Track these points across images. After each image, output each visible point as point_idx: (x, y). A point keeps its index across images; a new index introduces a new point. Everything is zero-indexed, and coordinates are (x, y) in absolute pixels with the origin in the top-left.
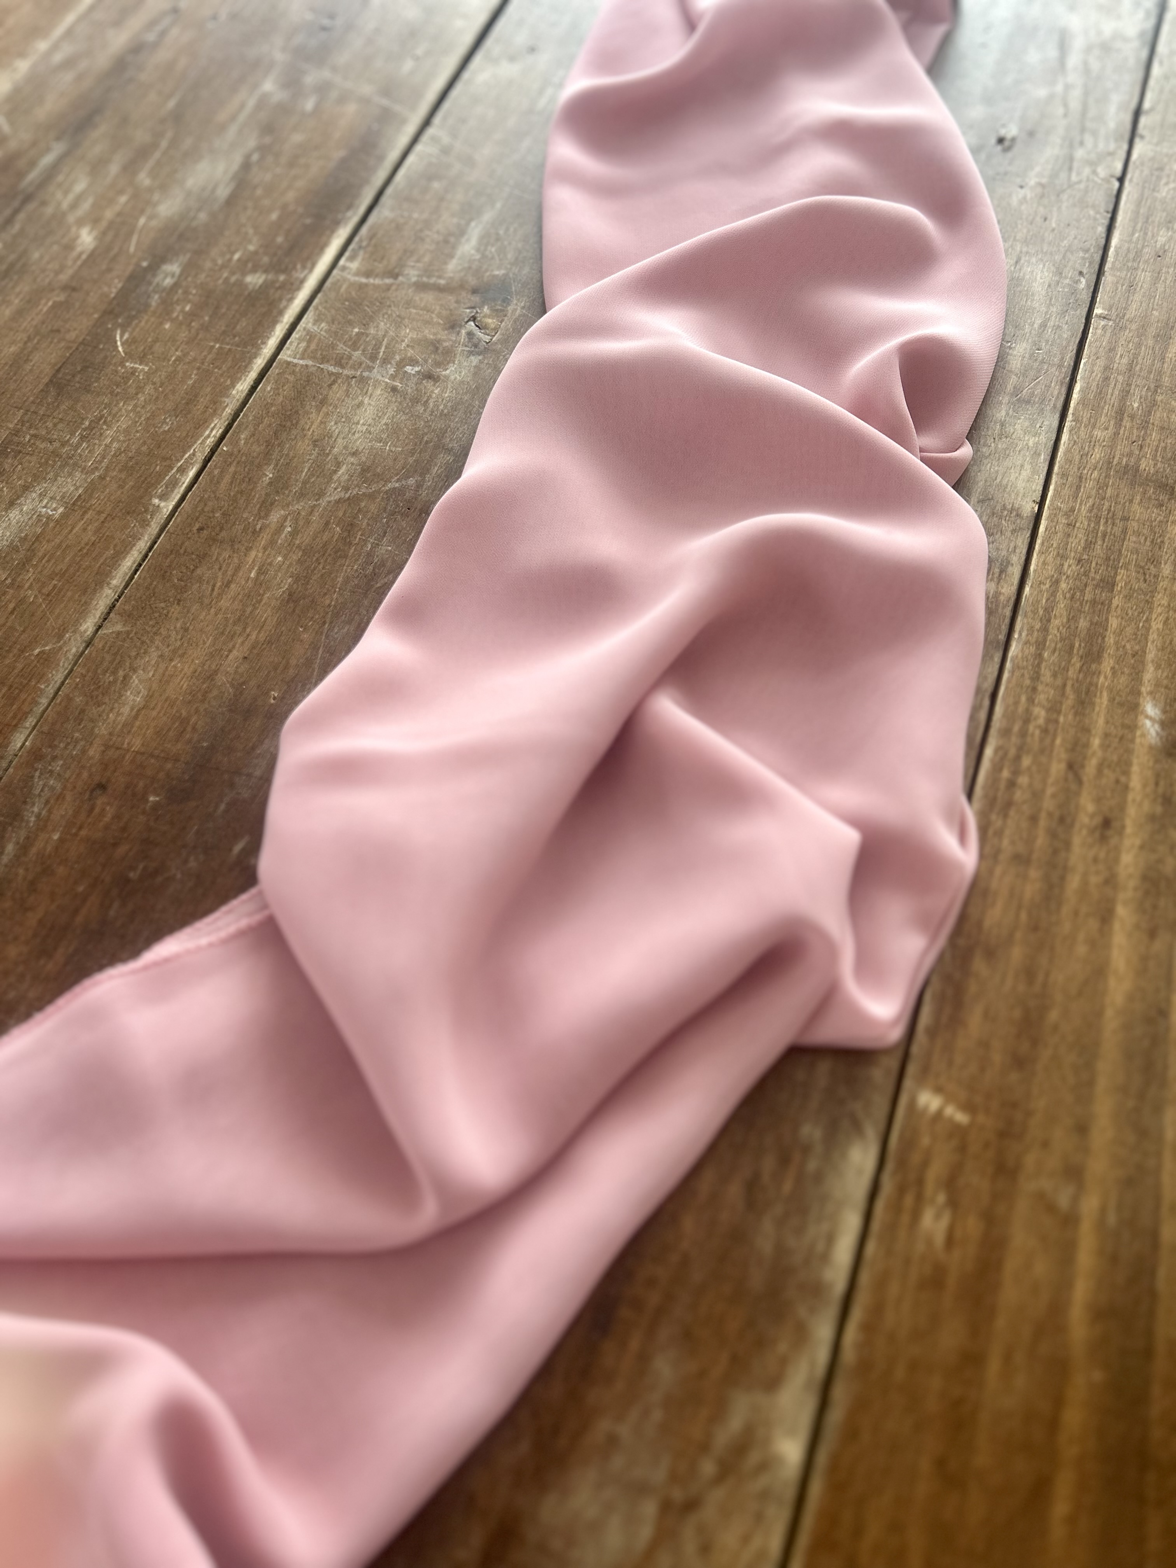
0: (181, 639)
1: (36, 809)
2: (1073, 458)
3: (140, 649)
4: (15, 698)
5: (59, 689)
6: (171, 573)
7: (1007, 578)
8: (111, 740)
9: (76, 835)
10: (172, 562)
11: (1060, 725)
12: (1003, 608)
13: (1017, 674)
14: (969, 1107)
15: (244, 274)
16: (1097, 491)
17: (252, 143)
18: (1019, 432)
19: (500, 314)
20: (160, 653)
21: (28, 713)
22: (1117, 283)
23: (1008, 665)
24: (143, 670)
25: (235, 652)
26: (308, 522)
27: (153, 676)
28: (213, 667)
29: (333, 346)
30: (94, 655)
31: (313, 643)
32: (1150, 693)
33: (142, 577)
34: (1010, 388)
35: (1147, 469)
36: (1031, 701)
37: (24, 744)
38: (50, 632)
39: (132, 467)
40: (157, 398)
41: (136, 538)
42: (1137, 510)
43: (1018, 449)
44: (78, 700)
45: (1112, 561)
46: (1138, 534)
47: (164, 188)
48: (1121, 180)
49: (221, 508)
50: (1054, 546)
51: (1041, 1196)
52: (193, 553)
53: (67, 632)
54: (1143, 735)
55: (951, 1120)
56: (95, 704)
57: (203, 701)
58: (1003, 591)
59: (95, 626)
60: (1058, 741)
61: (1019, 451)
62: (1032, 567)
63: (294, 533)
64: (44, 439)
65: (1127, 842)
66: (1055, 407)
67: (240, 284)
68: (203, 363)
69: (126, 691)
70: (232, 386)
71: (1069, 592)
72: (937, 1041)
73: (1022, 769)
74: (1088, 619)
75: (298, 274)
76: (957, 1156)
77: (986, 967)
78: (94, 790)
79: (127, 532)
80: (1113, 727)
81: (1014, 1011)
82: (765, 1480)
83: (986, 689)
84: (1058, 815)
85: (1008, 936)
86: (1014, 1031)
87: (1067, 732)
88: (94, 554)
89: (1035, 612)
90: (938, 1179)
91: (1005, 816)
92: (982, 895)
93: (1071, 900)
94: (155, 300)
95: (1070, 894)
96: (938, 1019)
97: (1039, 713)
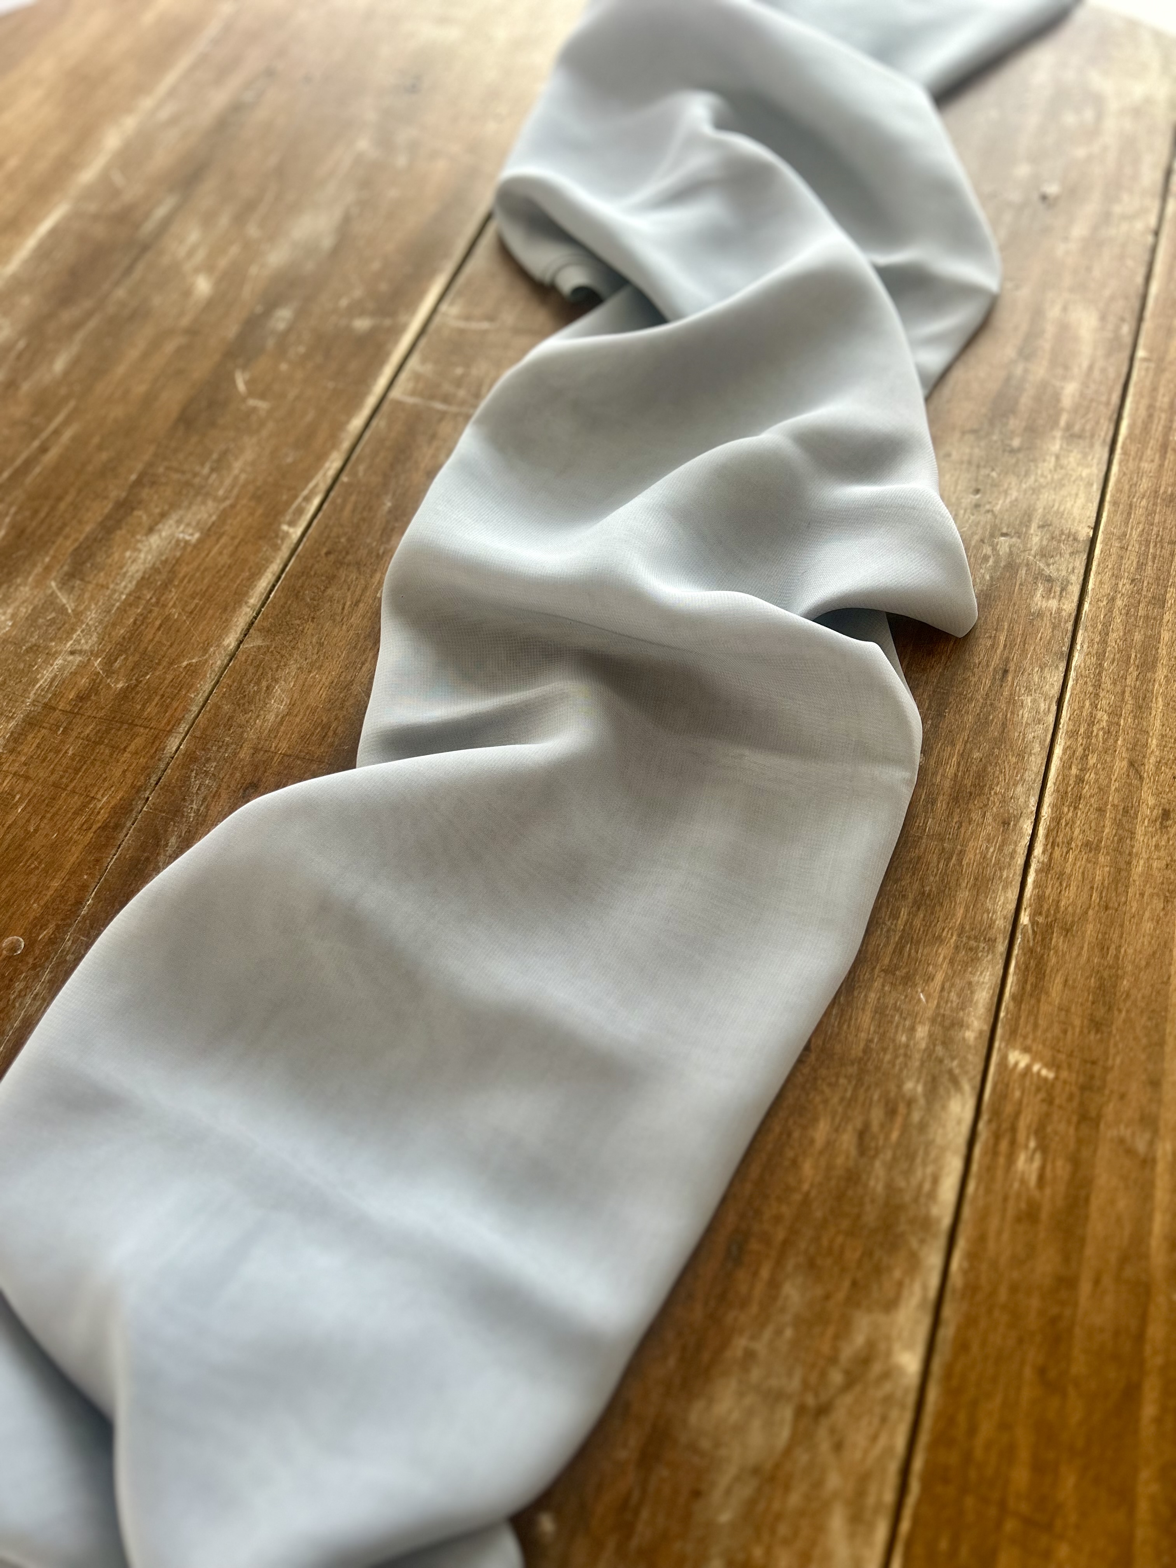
0: (318, 653)
1: (195, 807)
2: (1123, 487)
3: (280, 662)
4: (167, 707)
5: (207, 699)
6: (304, 593)
7: (1068, 596)
8: (259, 743)
10: (303, 583)
11: (1121, 727)
12: (1066, 622)
13: (1081, 682)
14: (1053, 1064)
15: (352, 318)
16: (1146, 517)
17: (350, 196)
18: (1073, 463)
20: (298, 666)
21: (181, 720)
22: (1156, 329)
23: (1072, 674)
24: (285, 681)
25: (367, 664)
27: (294, 686)
28: (349, 678)
29: (439, 386)
30: (237, 667)
33: (277, 596)
34: (1063, 422)
36: (1094, 706)
37: (179, 747)
38: (195, 646)
39: (260, 496)
40: (279, 433)
41: (268, 561)
43: (1072, 479)
44: (227, 708)
45: (1162, 580)
47: (271, 238)
48: (1157, 233)
49: (345, 534)
50: (1110, 567)
51: (1121, 1141)
52: (322, 575)
53: (212, 646)
55: (1038, 1076)
56: (242, 711)
57: (341, 708)
58: (1065, 607)
59: (237, 640)
60: (1119, 742)
61: (1074, 482)
62: (1090, 586)
64: (177, 470)
66: (1104, 441)
67: (349, 328)
68: (319, 401)
69: (270, 700)
70: (348, 421)
71: (1124, 609)
72: (1023, 1007)
73: (1088, 766)
74: (1142, 632)
75: (402, 318)
76: (1045, 1107)
77: (1064, 942)
78: (247, 788)
79: (260, 555)
80: (1168, 729)
81: (1090, 980)
82: (888, 1387)
83: (1054, 695)
84: (1122, 807)
85: (1082, 915)
86: (1091, 998)
87: (1128, 734)
88: (231, 576)
89: (1094, 627)
90: (1029, 1127)
91: (1075, 808)
92: (1058, 878)
93: (1137, 883)
94: (270, 343)
95: (1136, 877)
96: (1023, 988)
97: (1102, 717)
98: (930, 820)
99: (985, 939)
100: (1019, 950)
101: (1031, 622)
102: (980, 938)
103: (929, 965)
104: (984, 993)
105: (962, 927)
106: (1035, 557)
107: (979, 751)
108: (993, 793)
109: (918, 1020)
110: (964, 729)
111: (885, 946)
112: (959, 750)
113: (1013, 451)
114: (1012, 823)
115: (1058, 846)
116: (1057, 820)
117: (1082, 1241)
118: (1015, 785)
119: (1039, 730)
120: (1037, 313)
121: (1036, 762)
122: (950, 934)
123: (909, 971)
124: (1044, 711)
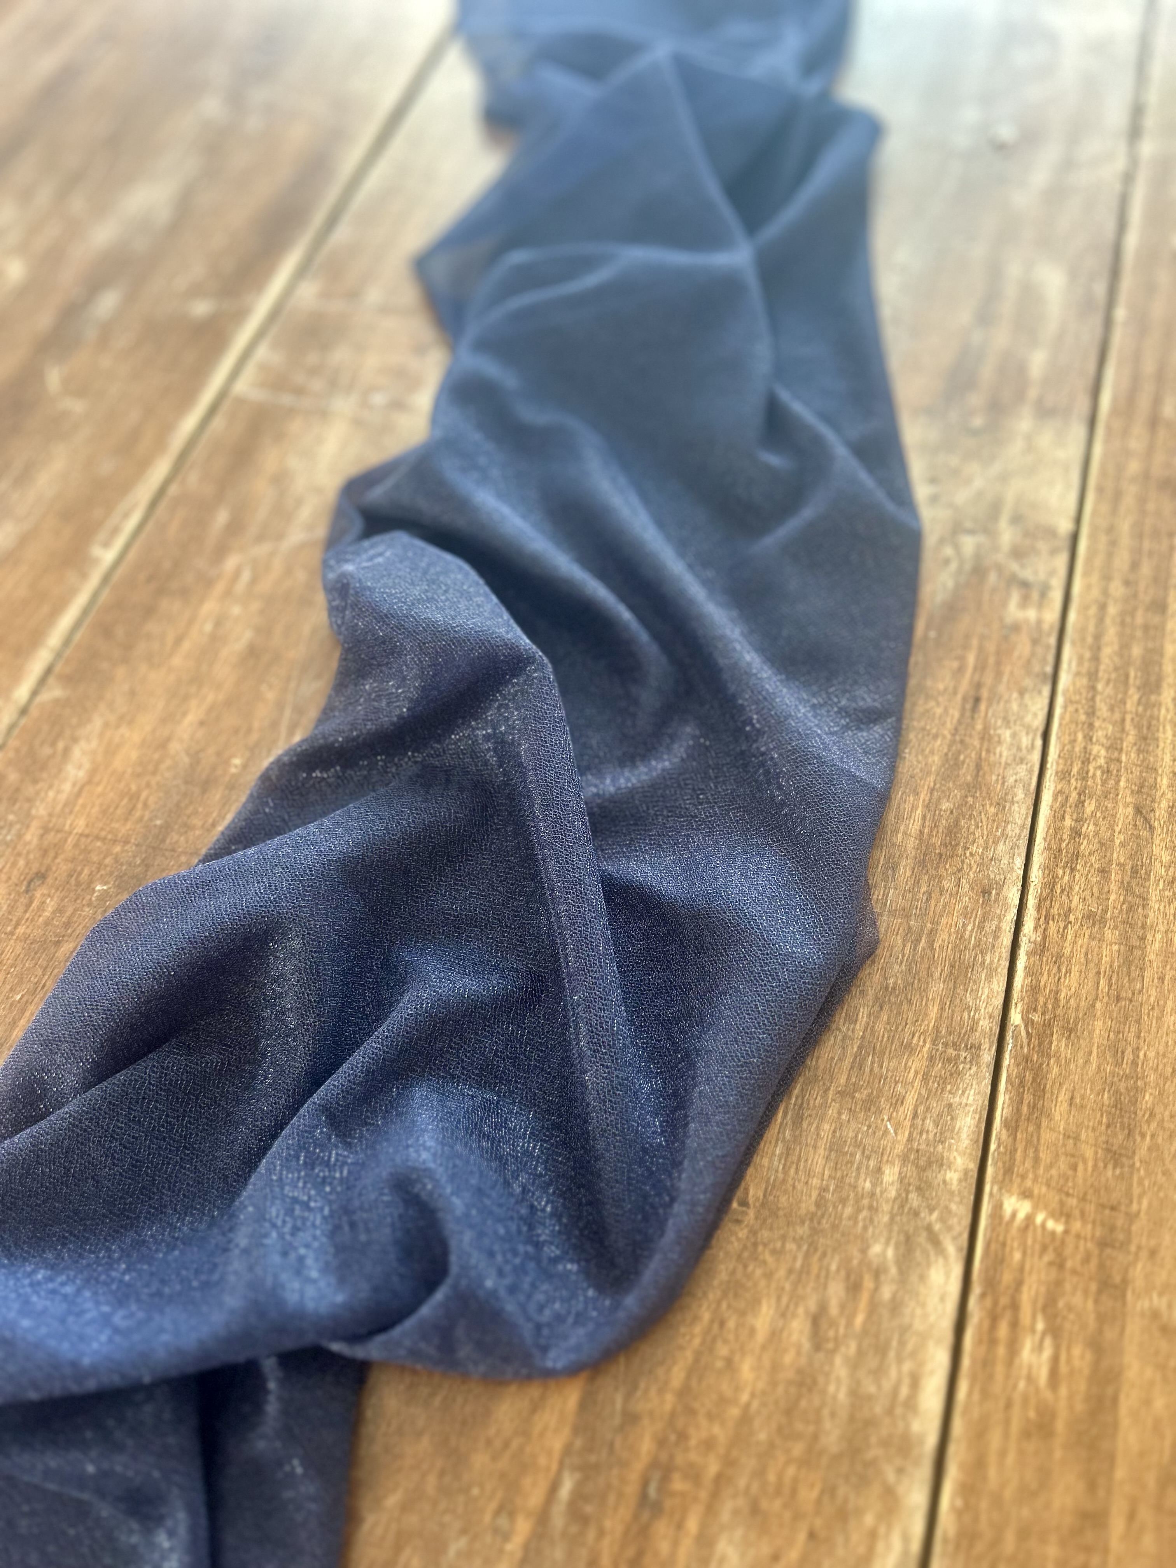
0: (128, 704)
3: (82, 716)
6: (115, 630)
7: (1049, 603)
8: (50, 821)
9: (12, 933)
10: (116, 617)
11: (1123, 765)
12: (1049, 635)
13: (1071, 709)
14: (1062, 1213)
15: (189, 302)
16: (1138, 505)
17: (194, 167)
20: (104, 721)
23: (1060, 700)
24: (86, 740)
25: (190, 716)
26: (268, 569)
27: (97, 746)
28: (165, 734)
29: (289, 376)
30: (29, 725)
31: (278, 702)
33: (83, 637)
34: (1032, 396)
36: (1089, 738)
39: (69, 513)
40: (99, 436)
41: (74, 591)
43: (1048, 463)
45: (1161, 581)
47: (98, 213)
49: (170, 556)
50: (1097, 566)
51: (1155, 1315)
52: (139, 607)
55: (1042, 1229)
56: (31, 781)
57: (154, 773)
58: (1046, 618)
59: (30, 692)
60: (1122, 784)
61: (1049, 466)
62: (1075, 590)
63: (254, 581)
66: (1082, 417)
67: (184, 313)
69: (67, 765)
70: (179, 421)
71: (1118, 617)
72: (1019, 1136)
73: (1085, 816)
74: (1141, 645)
75: (248, 301)
76: (1053, 1273)
77: (1067, 1046)
78: (32, 880)
79: (64, 584)
81: (1103, 1094)
83: (1037, 729)
84: (1130, 866)
85: (1088, 1009)
86: (1105, 1120)
87: (1132, 772)
88: (28, 612)
89: (1083, 639)
90: (1035, 1302)
91: (1073, 870)
92: (1055, 962)
93: (1155, 964)
95: (1152, 957)
96: (1019, 1111)
97: (1099, 752)
98: (892, 891)
99: (966, 1046)
100: (1010, 1059)
101: (1006, 638)
102: (960, 1046)
103: (896, 1083)
104: (968, 1119)
105: (937, 1029)
106: (1006, 558)
107: (948, 801)
108: (968, 854)
109: (885, 1158)
110: (929, 773)
111: (840, 1059)
112: (924, 801)
113: (974, 433)
114: (994, 892)
115: (1053, 920)
116: (1050, 885)
117: (1111, 1459)
118: (996, 842)
119: (1022, 771)
120: (995, 272)
121: (1020, 813)
122: (922, 1040)
123: (872, 1093)
124: (1027, 747)
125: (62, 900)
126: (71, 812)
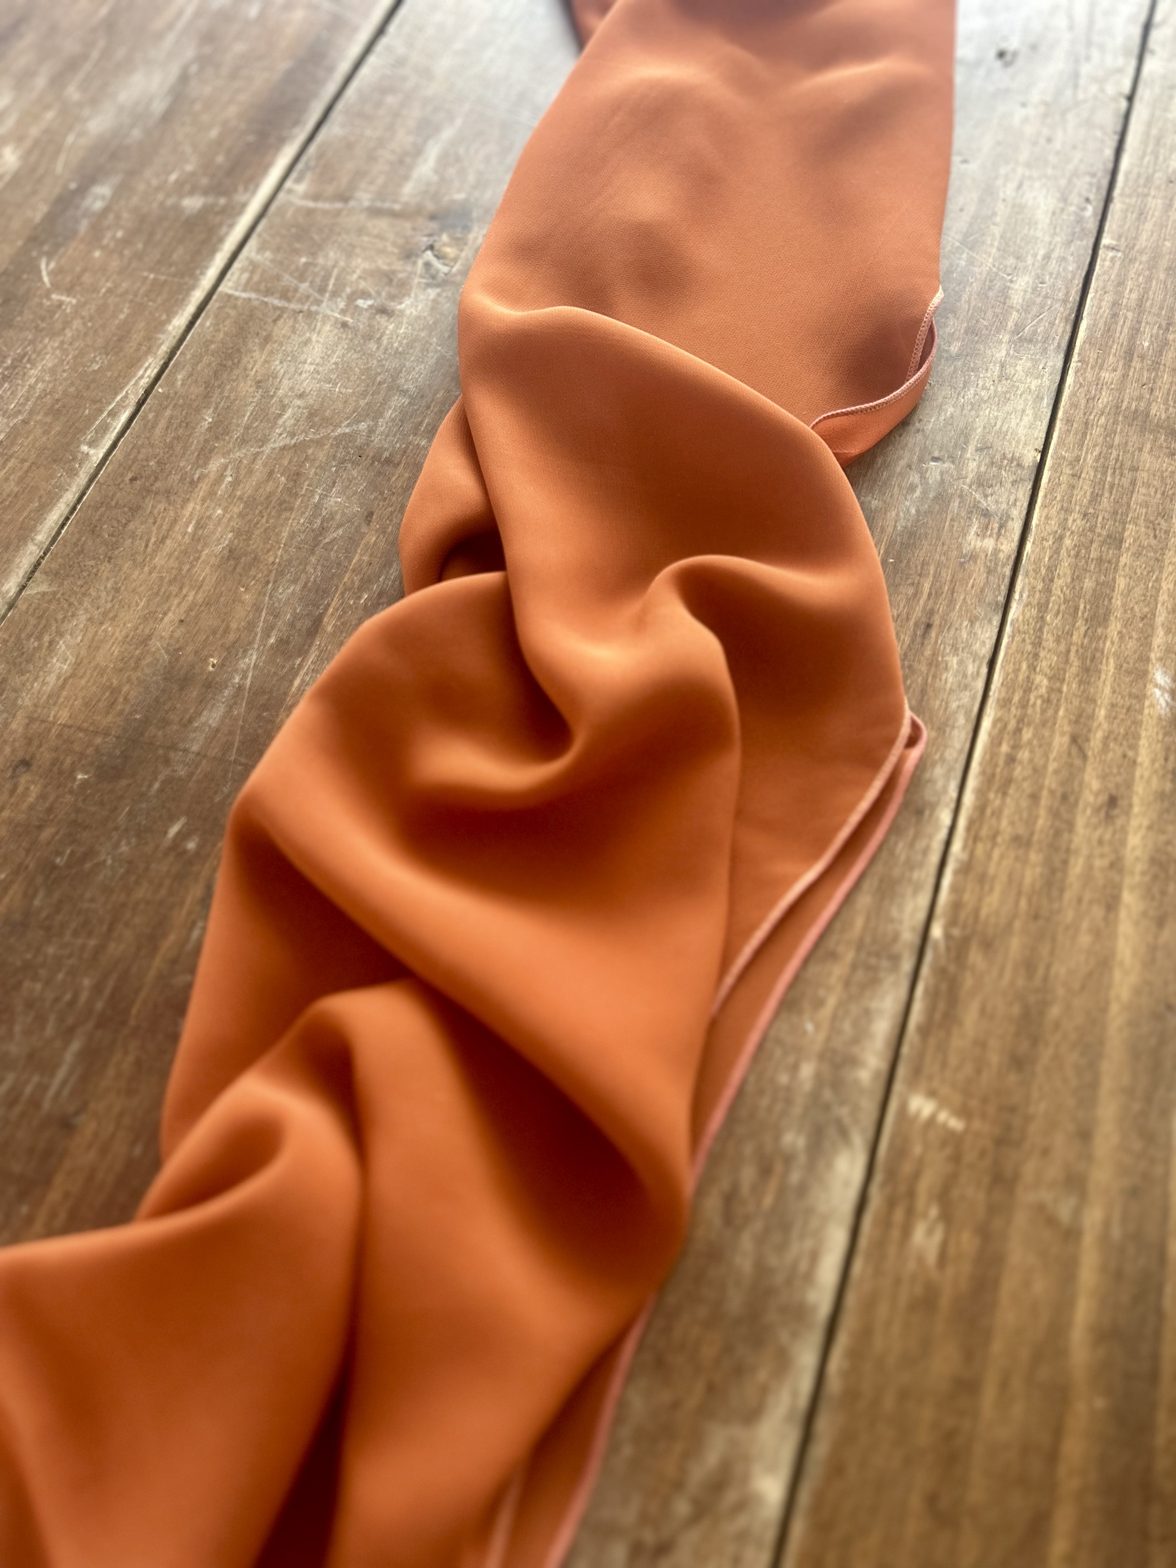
0: (112, 601)
2: (1078, 402)
3: (68, 611)
6: (101, 528)
7: (1008, 534)
8: (35, 712)
10: (102, 515)
11: (1064, 695)
12: (1003, 566)
13: (1018, 638)
14: (964, 1112)
15: (181, 196)
16: (1105, 438)
17: (190, 53)
18: (1021, 373)
19: (459, 242)
20: (89, 616)
22: (1127, 210)
23: (1008, 629)
24: (71, 634)
25: (170, 614)
26: (250, 472)
27: (82, 641)
28: (147, 631)
29: (278, 278)
30: (17, 618)
31: (255, 604)
32: (1160, 659)
33: (70, 532)
34: (1010, 324)
35: (1158, 414)
36: (1032, 668)
39: (58, 410)
40: (86, 334)
41: (62, 489)
42: (1146, 459)
43: (1019, 392)
45: (1120, 515)
46: (1148, 485)
47: (94, 102)
48: (1130, 98)
49: (155, 456)
50: (1058, 499)
51: (1041, 1208)
52: (125, 506)
54: (1152, 706)
55: (944, 1126)
56: (18, 672)
57: (135, 669)
58: (1003, 548)
59: (18, 585)
60: (1061, 713)
61: (1021, 395)
62: (1035, 521)
63: (235, 484)
65: (1134, 823)
66: (1059, 346)
67: (177, 208)
68: (136, 295)
69: (52, 658)
70: (169, 321)
71: (1074, 549)
72: (930, 1041)
73: (1022, 743)
74: (1094, 578)
75: (240, 197)
76: (951, 1166)
77: (983, 959)
78: (17, 767)
79: (53, 482)
80: (1120, 697)
81: (1013, 1007)
82: (741, 1521)
83: (984, 656)
84: (1060, 793)
85: (1007, 926)
86: (1012, 1029)
87: (1071, 702)
88: (17, 507)
89: (1037, 571)
90: (930, 1191)
91: (1004, 794)
92: (979, 881)
93: (1075, 886)
94: (84, 226)
95: (1073, 880)
96: (932, 1016)
97: (1041, 681)
99: (888, 955)
100: (928, 966)
101: (962, 564)
102: (882, 954)
104: (884, 1024)
105: (862, 940)
106: (970, 487)
109: (803, 1055)
114: (927, 812)
115: (981, 840)
116: (981, 808)
117: (989, 1334)
119: (966, 698)
120: (989, 192)
121: (959, 737)
122: (847, 949)
124: (972, 674)
125: (45, 787)
126: (55, 704)
